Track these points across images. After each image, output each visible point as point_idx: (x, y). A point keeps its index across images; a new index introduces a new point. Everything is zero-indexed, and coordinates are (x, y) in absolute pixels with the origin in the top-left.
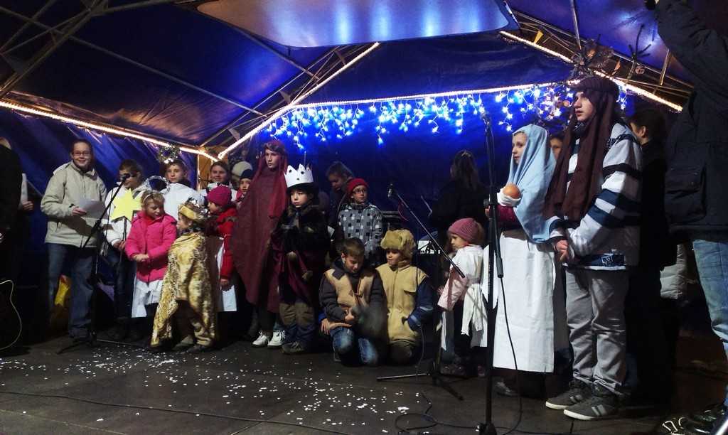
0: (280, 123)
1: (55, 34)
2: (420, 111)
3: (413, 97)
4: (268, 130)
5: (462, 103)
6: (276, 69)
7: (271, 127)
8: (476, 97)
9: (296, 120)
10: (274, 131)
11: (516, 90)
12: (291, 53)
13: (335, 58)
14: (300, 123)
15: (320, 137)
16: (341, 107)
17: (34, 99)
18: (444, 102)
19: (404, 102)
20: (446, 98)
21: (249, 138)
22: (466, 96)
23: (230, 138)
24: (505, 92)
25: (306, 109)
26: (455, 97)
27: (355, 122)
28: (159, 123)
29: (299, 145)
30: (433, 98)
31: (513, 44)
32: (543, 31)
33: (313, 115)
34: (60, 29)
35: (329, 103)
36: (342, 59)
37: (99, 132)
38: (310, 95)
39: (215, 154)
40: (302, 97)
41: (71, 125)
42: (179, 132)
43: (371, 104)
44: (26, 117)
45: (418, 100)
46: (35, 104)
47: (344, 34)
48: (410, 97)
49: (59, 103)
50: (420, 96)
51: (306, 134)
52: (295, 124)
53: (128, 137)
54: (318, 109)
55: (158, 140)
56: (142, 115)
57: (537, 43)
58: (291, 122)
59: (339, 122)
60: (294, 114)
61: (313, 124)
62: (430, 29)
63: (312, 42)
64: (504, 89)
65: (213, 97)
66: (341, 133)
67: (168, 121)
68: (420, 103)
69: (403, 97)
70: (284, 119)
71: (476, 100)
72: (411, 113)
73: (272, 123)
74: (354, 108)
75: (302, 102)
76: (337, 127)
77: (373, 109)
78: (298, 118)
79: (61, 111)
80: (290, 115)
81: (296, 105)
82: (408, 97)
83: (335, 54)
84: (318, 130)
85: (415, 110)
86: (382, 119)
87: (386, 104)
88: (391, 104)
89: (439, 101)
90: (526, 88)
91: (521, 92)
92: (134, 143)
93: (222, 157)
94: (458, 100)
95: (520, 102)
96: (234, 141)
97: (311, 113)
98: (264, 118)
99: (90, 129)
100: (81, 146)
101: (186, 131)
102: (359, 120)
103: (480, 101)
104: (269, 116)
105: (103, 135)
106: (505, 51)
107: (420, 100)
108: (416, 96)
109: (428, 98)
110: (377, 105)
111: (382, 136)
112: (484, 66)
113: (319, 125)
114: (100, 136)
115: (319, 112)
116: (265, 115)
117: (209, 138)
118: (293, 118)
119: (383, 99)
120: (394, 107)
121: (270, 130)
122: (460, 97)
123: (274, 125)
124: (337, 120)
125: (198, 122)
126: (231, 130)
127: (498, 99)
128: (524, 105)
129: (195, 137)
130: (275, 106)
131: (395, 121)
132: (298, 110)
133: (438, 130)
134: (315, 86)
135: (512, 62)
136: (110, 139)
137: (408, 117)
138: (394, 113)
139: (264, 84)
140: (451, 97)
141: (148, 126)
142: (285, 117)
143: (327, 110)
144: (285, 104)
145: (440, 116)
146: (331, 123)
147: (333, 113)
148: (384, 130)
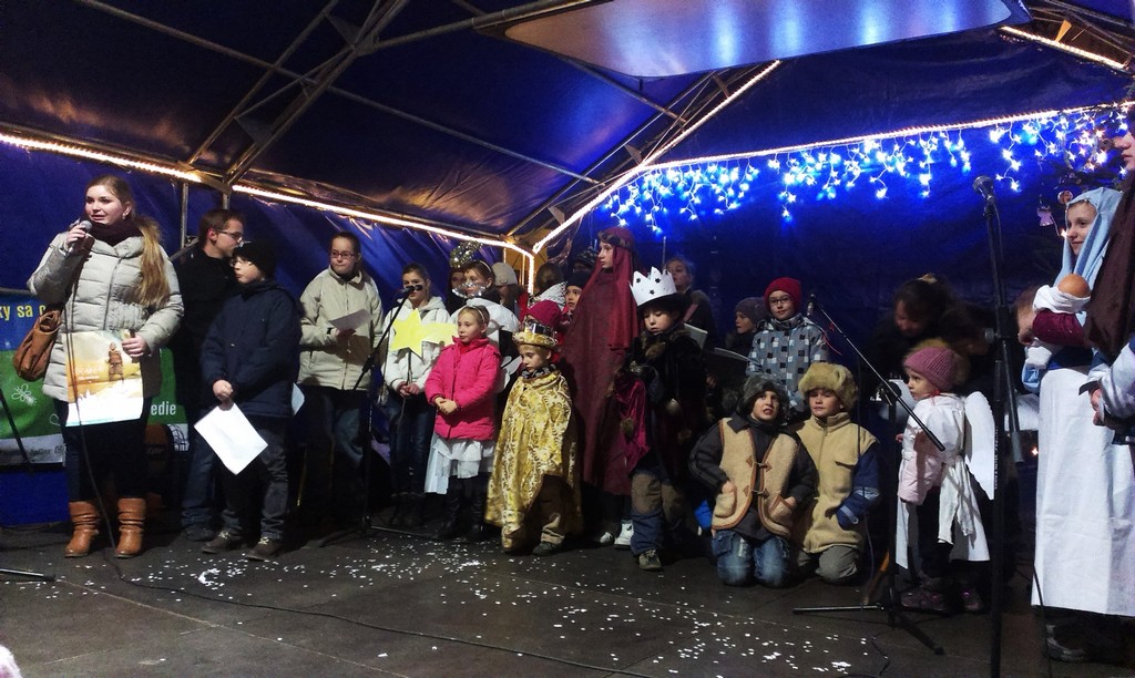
0: (624, 194)
1: (306, 85)
2: (855, 163)
3: (843, 141)
4: (606, 206)
5: (928, 147)
6: (619, 111)
7: (611, 202)
8: (953, 135)
9: (650, 188)
10: (616, 208)
11: (1026, 121)
12: (642, 86)
13: (713, 86)
14: (655, 193)
15: (688, 214)
16: (722, 164)
17: (280, 178)
18: (897, 147)
19: (826, 150)
20: (900, 140)
21: (579, 220)
22: (936, 134)
23: (550, 221)
24: (1005, 125)
25: (664, 171)
26: (915, 138)
27: (745, 187)
28: (450, 204)
29: (655, 228)
30: (877, 141)
31: (1018, 45)
32: (1072, 20)
33: (676, 180)
34: (313, 77)
35: (701, 160)
36: (723, 87)
37: (368, 222)
38: (672, 149)
39: (528, 246)
40: (659, 153)
41: (330, 213)
42: (477, 216)
43: (772, 157)
44: (269, 204)
45: (851, 147)
46: (280, 185)
47: (726, 49)
48: (838, 141)
49: (314, 183)
50: (856, 139)
51: (665, 210)
52: (648, 196)
53: (407, 227)
54: (685, 169)
55: (448, 229)
56: (426, 195)
57: (1062, 41)
58: (641, 191)
59: (718, 189)
60: (646, 179)
61: (677, 194)
62: (872, 31)
63: (676, 67)
64: (1005, 120)
65: (525, 161)
66: (722, 205)
67: (461, 202)
68: (856, 151)
69: (825, 143)
70: (630, 188)
71: (955, 141)
72: (840, 168)
73: (613, 194)
74: (743, 164)
75: (660, 160)
76: (714, 197)
77: (774, 165)
78: (654, 184)
79: (316, 195)
80: (641, 182)
81: (649, 165)
82: (834, 142)
83: (713, 82)
84: (684, 203)
85: (847, 163)
86: (789, 179)
87: (796, 155)
88: (805, 155)
89: (887, 146)
90: (1044, 117)
91: (1034, 123)
92: (416, 236)
93: (539, 250)
94: (922, 142)
95: (1033, 141)
96: (556, 224)
97: (672, 176)
98: (600, 187)
99: (355, 218)
100: (341, 244)
101: (487, 214)
102: (752, 184)
103: (961, 143)
104: (609, 184)
105: (373, 226)
106: (1003, 57)
107: (856, 146)
108: (847, 140)
109: (870, 142)
110: (782, 158)
111: (791, 207)
112: (965, 85)
113: (686, 194)
114: (369, 227)
115: (686, 175)
116: (603, 184)
117: (519, 223)
118: (645, 186)
119: (791, 148)
120: (810, 160)
121: (609, 205)
122: (925, 136)
123: (616, 197)
124: (714, 186)
125: (504, 200)
126: (551, 210)
127: (995, 136)
128: (1040, 146)
129: (500, 223)
130: (618, 169)
131: (810, 182)
132: (654, 172)
133: (887, 194)
134: (680, 133)
135: (1018, 74)
136: (383, 232)
137: (834, 174)
138: (810, 169)
139: (601, 135)
140: (908, 138)
141: (435, 210)
142: (633, 185)
143: (699, 171)
144: (633, 164)
145: (890, 169)
146: (704, 191)
147: (708, 175)
148: (792, 198)
